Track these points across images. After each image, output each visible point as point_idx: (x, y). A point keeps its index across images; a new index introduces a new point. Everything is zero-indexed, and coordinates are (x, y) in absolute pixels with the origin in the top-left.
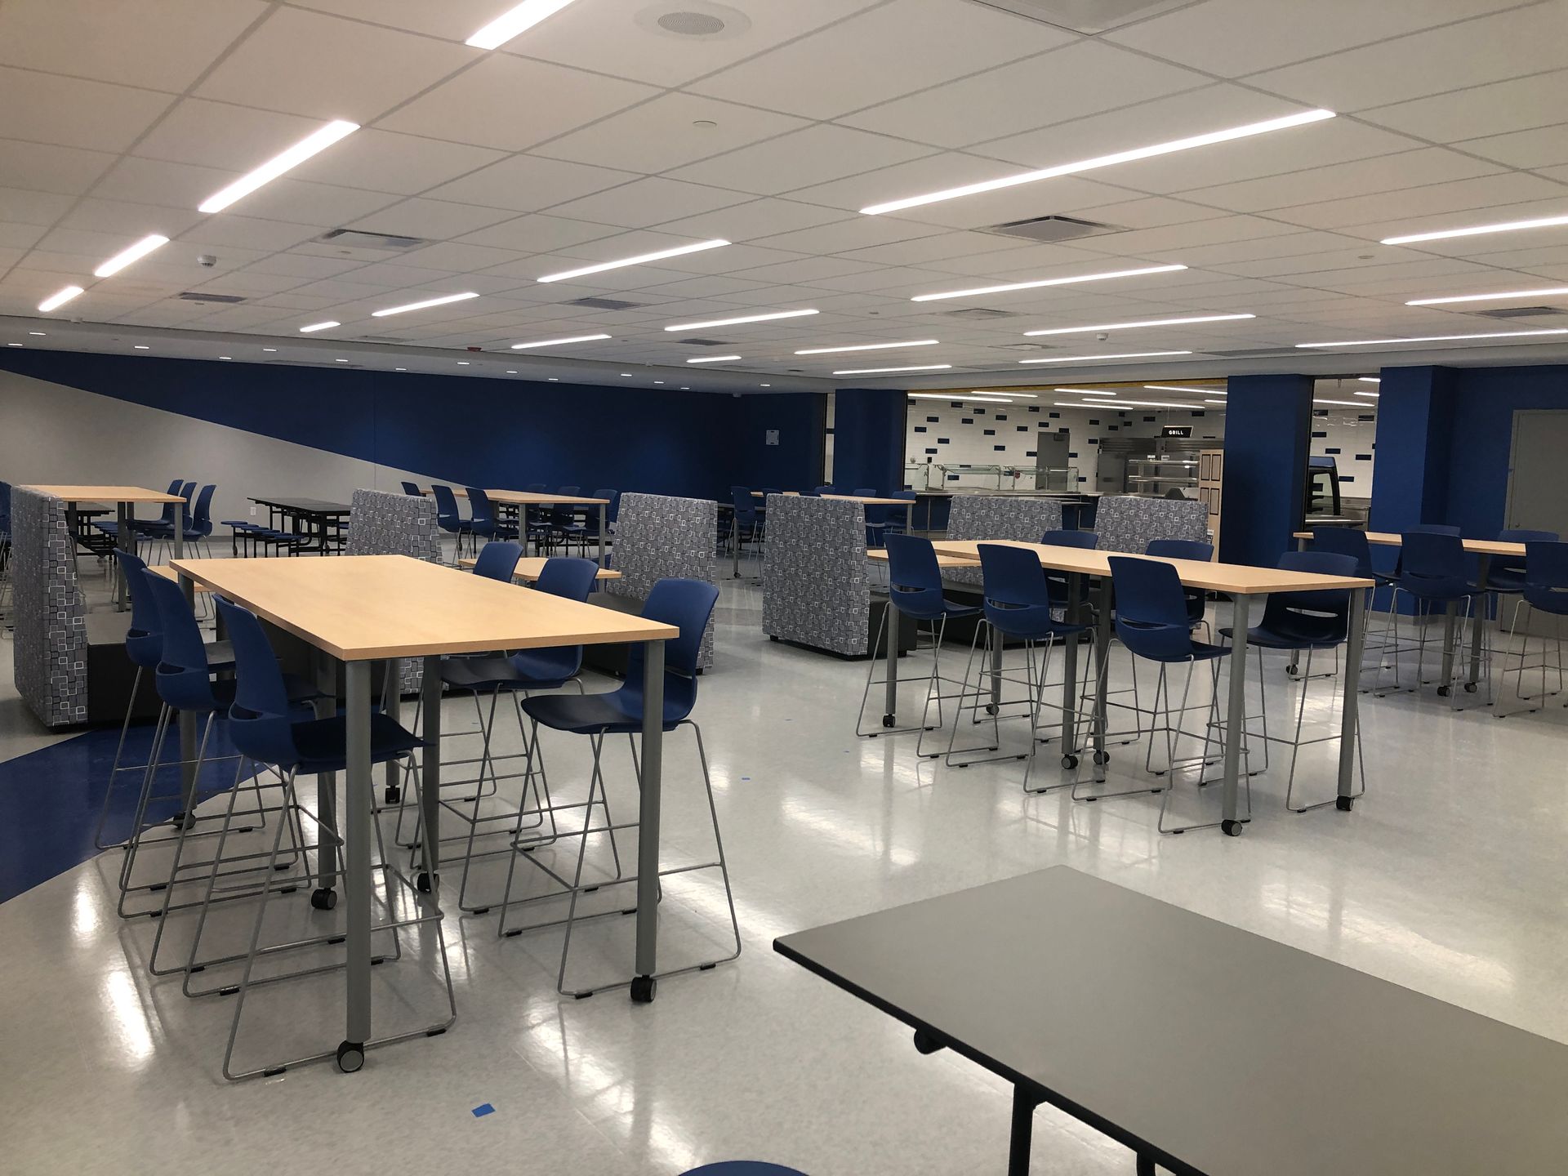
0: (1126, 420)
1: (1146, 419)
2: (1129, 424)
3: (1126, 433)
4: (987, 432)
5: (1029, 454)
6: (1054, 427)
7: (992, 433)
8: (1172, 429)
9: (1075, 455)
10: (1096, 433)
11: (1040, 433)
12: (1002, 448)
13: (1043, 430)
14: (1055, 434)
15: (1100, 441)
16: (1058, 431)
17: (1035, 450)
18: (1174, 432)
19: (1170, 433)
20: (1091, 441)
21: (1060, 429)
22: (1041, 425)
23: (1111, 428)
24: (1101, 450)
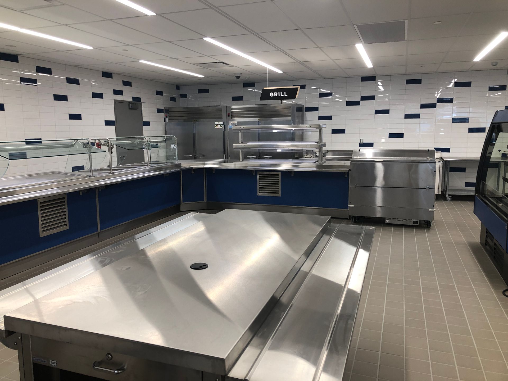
0: (182, 92)
1: (200, 91)
2: (184, 96)
3: (183, 103)
4: (58, 98)
5: (108, 123)
6: (127, 97)
7: (63, 98)
8: (274, 91)
9: (147, 124)
10: (162, 102)
11: (116, 102)
12: (77, 117)
13: (119, 97)
14: (129, 102)
15: (166, 110)
16: (131, 100)
17: (113, 119)
18: (276, 94)
19: (271, 95)
20: (159, 111)
21: (133, 98)
22: (117, 92)
23: (173, 99)
24: (167, 119)
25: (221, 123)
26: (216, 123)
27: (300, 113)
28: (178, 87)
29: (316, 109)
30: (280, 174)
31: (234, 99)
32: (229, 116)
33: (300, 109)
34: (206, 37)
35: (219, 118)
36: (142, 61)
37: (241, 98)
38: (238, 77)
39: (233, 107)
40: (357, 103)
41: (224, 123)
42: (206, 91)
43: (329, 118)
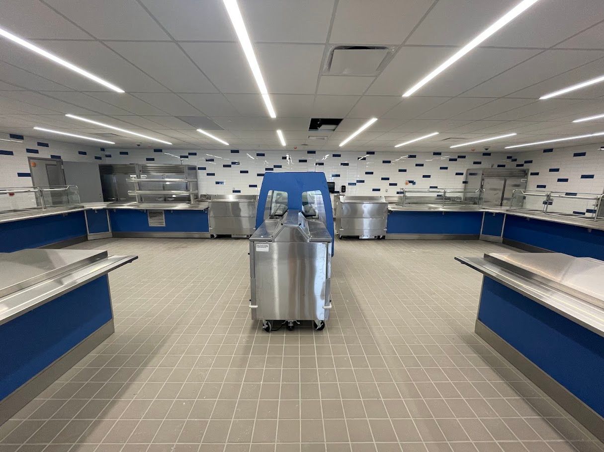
0: (108, 153)
1: (122, 153)
2: (109, 156)
5: (22, 175)
6: (45, 155)
11: (30, 158)
13: (33, 155)
14: (47, 159)
17: (27, 172)
21: (51, 156)
22: (31, 151)
23: (98, 158)
25: (135, 176)
26: (131, 176)
27: (195, 171)
28: (103, 150)
29: (204, 169)
30: (163, 211)
31: (148, 159)
32: (140, 171)
33: (193, 168)
34: (66, 114)
35: (134, 173)
36: (36, 128)
37: (153, 159)
38: (139, 145)
39: (148, 165)
40: (229, 166)
41: (137, 176)
42: (126, 153)
43: (213, 174)
